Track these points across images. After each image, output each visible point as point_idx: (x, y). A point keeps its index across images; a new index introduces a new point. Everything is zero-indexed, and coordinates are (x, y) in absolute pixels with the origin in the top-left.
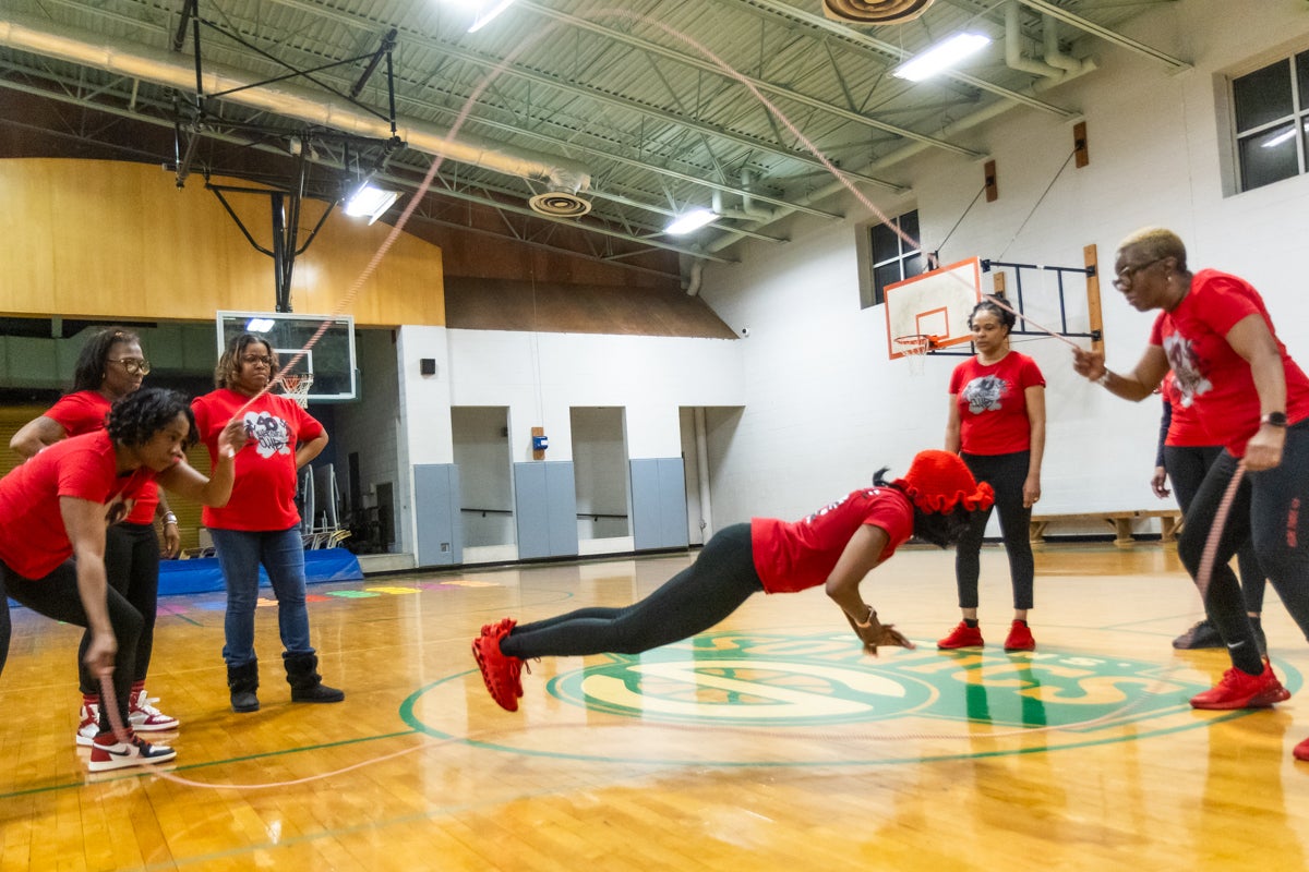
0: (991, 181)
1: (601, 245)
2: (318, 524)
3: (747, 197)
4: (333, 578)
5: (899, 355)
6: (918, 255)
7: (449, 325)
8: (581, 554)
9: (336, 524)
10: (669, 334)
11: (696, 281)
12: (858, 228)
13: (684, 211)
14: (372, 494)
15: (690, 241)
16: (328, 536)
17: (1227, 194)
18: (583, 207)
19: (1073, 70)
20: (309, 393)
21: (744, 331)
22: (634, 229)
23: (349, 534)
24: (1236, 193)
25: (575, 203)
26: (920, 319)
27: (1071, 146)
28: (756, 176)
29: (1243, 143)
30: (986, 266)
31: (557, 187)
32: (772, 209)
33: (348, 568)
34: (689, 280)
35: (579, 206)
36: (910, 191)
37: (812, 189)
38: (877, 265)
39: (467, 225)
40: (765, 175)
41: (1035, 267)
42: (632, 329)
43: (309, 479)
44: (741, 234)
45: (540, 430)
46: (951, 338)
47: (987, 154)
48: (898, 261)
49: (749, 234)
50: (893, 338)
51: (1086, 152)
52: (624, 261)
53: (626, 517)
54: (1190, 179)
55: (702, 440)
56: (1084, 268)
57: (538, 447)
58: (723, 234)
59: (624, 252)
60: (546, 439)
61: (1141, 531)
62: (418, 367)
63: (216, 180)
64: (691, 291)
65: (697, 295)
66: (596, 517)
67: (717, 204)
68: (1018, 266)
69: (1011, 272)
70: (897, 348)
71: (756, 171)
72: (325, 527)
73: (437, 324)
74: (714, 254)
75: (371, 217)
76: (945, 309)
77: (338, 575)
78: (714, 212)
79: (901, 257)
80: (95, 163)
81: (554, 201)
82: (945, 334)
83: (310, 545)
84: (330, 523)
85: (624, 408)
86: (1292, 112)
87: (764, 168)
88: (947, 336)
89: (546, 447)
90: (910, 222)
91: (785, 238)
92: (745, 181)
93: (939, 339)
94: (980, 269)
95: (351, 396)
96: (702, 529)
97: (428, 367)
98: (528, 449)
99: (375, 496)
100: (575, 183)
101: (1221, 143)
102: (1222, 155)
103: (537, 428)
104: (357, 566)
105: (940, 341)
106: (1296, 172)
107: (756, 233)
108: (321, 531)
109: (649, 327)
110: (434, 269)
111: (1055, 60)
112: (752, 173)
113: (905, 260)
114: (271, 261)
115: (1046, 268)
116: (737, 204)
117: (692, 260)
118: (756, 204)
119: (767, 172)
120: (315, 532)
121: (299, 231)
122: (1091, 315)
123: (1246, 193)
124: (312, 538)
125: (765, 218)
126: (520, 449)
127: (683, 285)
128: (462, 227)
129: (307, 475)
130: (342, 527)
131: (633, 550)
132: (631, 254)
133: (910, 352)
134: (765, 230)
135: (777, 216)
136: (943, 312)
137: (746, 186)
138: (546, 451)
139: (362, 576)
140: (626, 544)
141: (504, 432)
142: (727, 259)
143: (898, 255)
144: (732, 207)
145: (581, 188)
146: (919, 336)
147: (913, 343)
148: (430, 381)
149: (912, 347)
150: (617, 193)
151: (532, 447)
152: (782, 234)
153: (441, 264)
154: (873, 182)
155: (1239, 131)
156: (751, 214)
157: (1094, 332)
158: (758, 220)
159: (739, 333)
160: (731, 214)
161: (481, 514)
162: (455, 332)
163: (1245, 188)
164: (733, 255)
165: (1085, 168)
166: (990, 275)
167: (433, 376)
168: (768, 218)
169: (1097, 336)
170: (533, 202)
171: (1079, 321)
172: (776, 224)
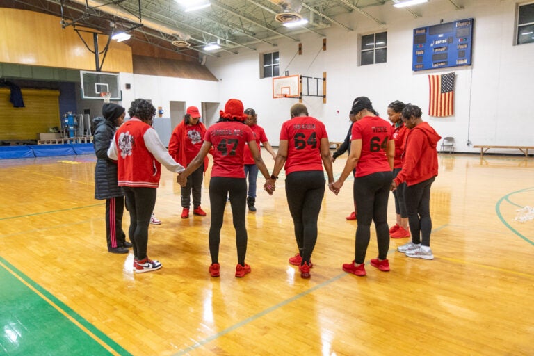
0: (300, 49)
3: (227, 41)
5: (277, 98)
6: (279, 65)
7: (134, 73)
10: (198, 79)
11: (204, 60)
12: (260, 54)
13: (209, 42)
17: (358, 65)
19: (325, 26)
21: (221, 80)
24: (360, 65)
25: (185, 44)
26: (282, 89)
27: (322, 45)
28: (230, 34)
29: (363, 53)
30: (301, 77)
31: (180, 39)
32: (234, 45)
34: (202, 60)
36: (277, 46)
38: (265, 66)
41: (312, 78)
42: (187, 76)
43: (81, 119)
44: (222, 50)
45: (161, 108)
47: (300, 41)
50: (274, 94)
51: (326, 47)
52: (182, 52)
54: (350, 60)
55: (205, 112)
56: (323, 78)
57: (161, 113)
60: (163, 111)
61: (331, 147)
62: (125, 87)
63: (77, 28)
64: (203, 64)
65: (205, 65)
67: (219, 42)
68: (308, 78)
70: (275, 96)
71: (230, 32)
73: (130, 72)
74: (212, 54)
75: (118, 39)
78: (218, 45)
79: (272, 65)
80: (20, 11)
81: (180, 43)
82: (289, 94)
84: (89, 134)
85: (185, 102)
86: (373, 48)
87: (232, 31)
89: (163, 113)
90: (276, 55)
91: (236, 53)
92: (227, 36)
95: (120, 98)
97: (128, 86)
100: (185, 37)
102: (358, 55)
106: (373, 63)
107: (227, 50)
109: (193, 76)
110: (129, 54)
111: (321, 24)
113: (274, 66)
114: (93, 54)
115: (315, 78)
118: (230, 43)
119: (233, 33)
122: (324, 90)
123: (362, 66)
127: (200, 61)
134: (230, 50)
135: (236, 47)
136: (289, 88)
144: (223, 43)
145: (187, 39)
146: (282, 94)
147: (280, 95)
148: (129, 91)
151: (159, 113)
152: (235, 51)
153: (131, 52)
155: (362, 50)
156: (228, 45)
159: (219, 80)
160: (222, 45)
162: (136, 75)
163: (362, 64)
164: (218, 55)
165: (325, 51)
167: (130, 89)
168: (232, 47)
169: (324, 96)
170: (173, 43)
171: (321, 93)
172: (233, 49)
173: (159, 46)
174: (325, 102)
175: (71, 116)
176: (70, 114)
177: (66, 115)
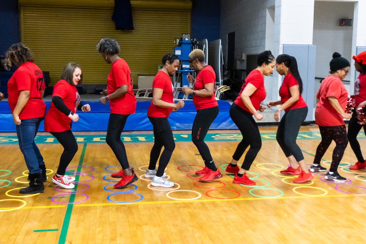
9: (220, 80)
14: (243, 61)
23: (228, 88)
99: (245, 63)
129: (204, 46)
130: (224, 83)
161: (319, 80)
175: (187, 43)
176: (187, 39)
177: (178, 41)
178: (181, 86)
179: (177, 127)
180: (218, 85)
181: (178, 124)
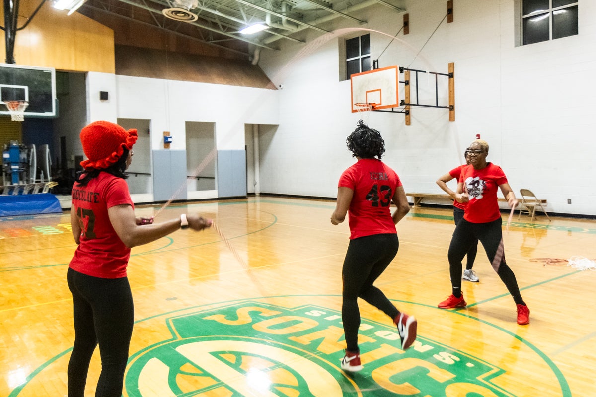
0: (406, 24)
1: (206, 35)
2: (38, 177)
3: (284, 18)
4: (43, 212)
5: (356, 111)
6: (369, 57)
7: (118, 72)
8: (188, 199)
9: (49, 178)
11: (257, 57)
12: (340, 39)
13: (251, 22)
14: (72, 161)
15: (253, 38)
16: (44, 185)
17: (516, 46)
18: (193, 18)
20: (25, 111)
21: (280, 86)
22: (224, 27)
23: (56, 184)
24: (521, 46)
25: (189, 15)
26: (368, 93)
27: (446, 12)
28: (289, 7)
29: (526, 20)
30: (402, 70)
31: (179, 5)
32: (297, 25)
33: (53, 205)
34: (253, 56)
35: (191, 17)
36: (366, 24)
37: (318, 17)
38: (348, 60)
39: (131, 18)
40: (294, 7)
41: (425, 72)
42: (221, 81)
43: (33, 153)
44: (279, 36)
45: (168, 133)
46: (382, 105)
47: (405, 10)
48: (359, 59)
49: (285, 37)
50: (354, 103)
51: (453, 16)
52: (218, 43)
53: (214, 178)
54: (500, 36)
55: (256, 140)
56: (448, 74)
57: (167, 143)
58: (270, 35)
59: (219, 39)
60: (171, 138)
62: (99, 96)
64: (254, 63)
65: (257, 65)
66: (198, 178)
67: (268, 20)
68: (417, 71)
69: (413, 74)
70: (355, 108)
71: (290, 5)
72: (42, 180)
73: (110, 72)
74: (265, 45)
75: (69, 11)
76: (380, 90)
77: (46, 210)
78: (266, 25)
79: (360, 57)
81: (177, 12)
82: (380, 103)
83: (33, 189)
84: (46, 177)
85: (215, 123)
86: (548, 9)
87: (293, 3)
88: (381, 104)
89: (171, 142)
90: (366, 40)
91: (304, 41)
92: (284, 10)
93: (377, 105)
94: (399, 71)
95: (53, 114)
96: (254, 185)
97: (104, 96)
98: (161, 143)
99: (74, 163)
100: (189, 4)
101: (515, 19)
102: (516, 25)
103: (167, 132)
104: (58, 205)
105: (377, 106)
106: (548, 39)
107: (288, 36)
108: (40, 182)
110: (109, 42)
112: (287, 5)
113: (362, 59)
114: (3, 32)
115: (430, 73)
116: (279, 21)
117: (255, 47)
118: (288, 22)
119: (295, 5)
120: (36, 182)
121: (19, 17)
122: (450, 97)
123: (524, 46)
124: (34, 185)
125: (294, 30)
126: (156, 142)
127: (250, 59)
128: (128, 18)
129: (32, 150)
130: (53, 180)
131: (217, 197)
132: (222, 40)
133: (361, 110)
134: (293, 35)
135: (299, 29)
136: (379, 92)
137: (284, 13)
138: (171, 144)
139: (60, 211)
140: (214, 194)
141: (148, 132)
142: (274, 48)
143: (358, 55)
144: (276, 22)
145: (193, 7)
146: (367, 103)
147: (363, 106)
148: (105, 104)
149: (362, 108)
150: (214, 9)
151: (163, 142)
152: (302, 38)
153: (113, 39)
154: (347, 17)
155: (524, 15)
156: (286, 27)
157: (450, 106)
158: (290, 30)
159: (277, 86)
160: (275, 26)
161: (135, 175)
162: (121, 77)
163: (524, 44)
164: (276, 46)
165: (451, 23)
166: (403, 74)
167: (107, 101)
168: (295, 30)
169: (452, 108)
170: (165, 12)
171: (444, 100)
172: (298, 33)
173: (177, 33)
174: (452, 118)
175: (15, 148)
176: (15, 145)
177: (6, 146)
178: (12, 184)
179: (5, 214)
180: (47, 181)
181: (5, 212)
